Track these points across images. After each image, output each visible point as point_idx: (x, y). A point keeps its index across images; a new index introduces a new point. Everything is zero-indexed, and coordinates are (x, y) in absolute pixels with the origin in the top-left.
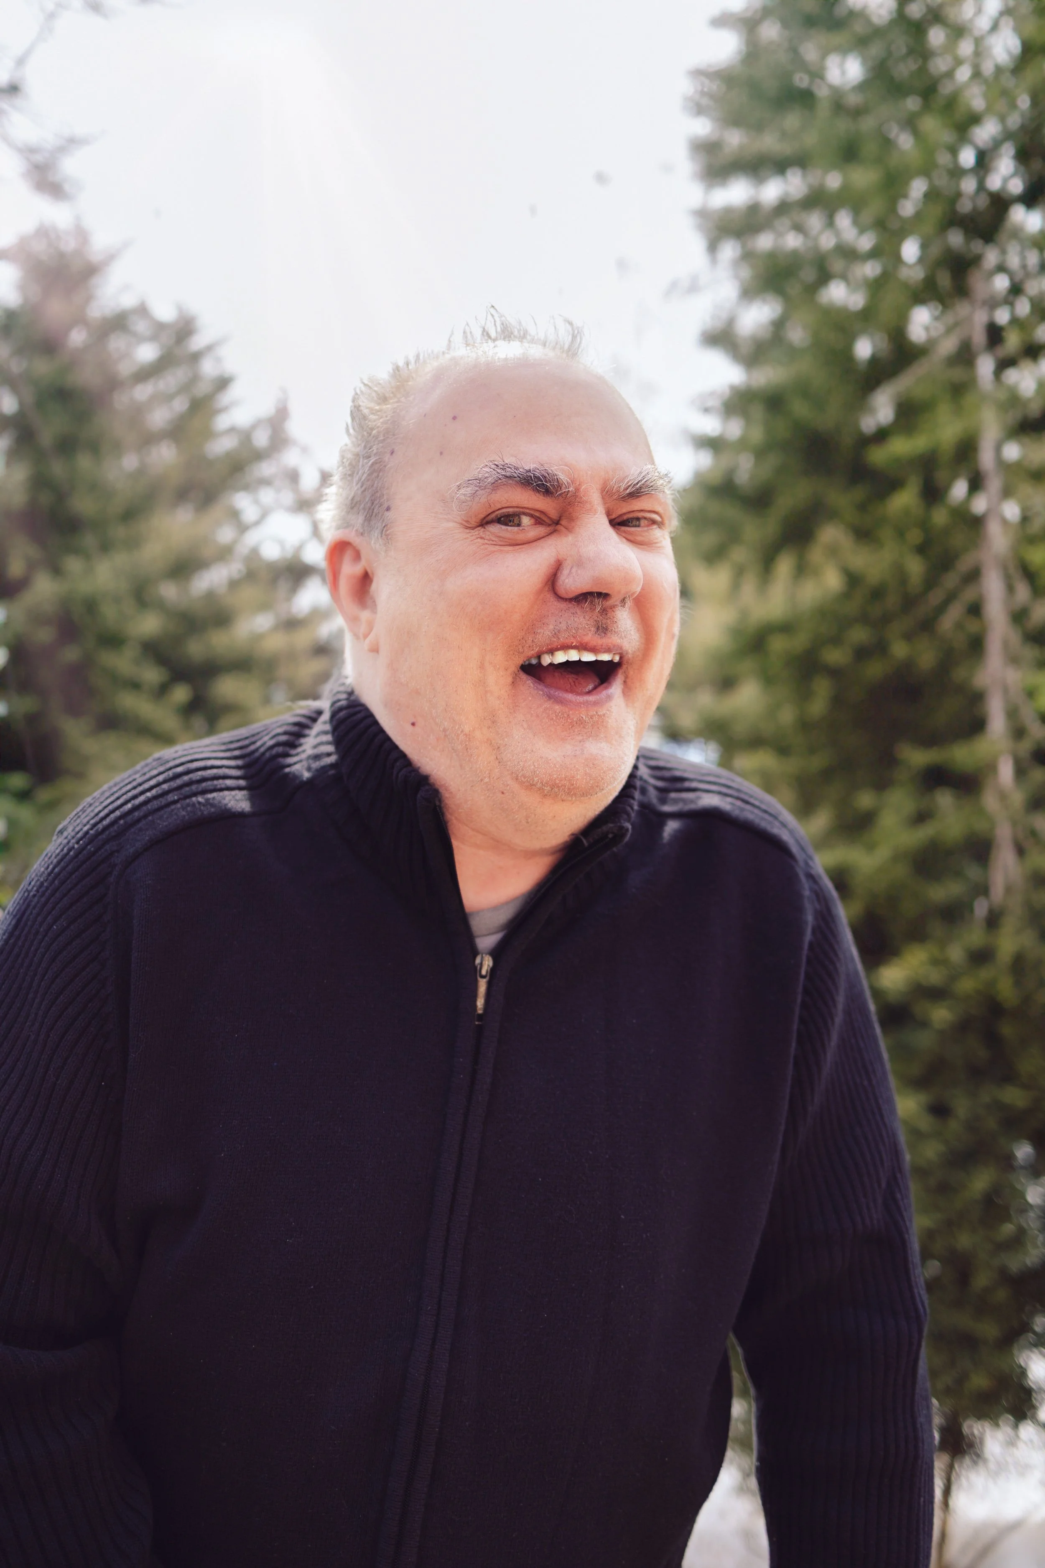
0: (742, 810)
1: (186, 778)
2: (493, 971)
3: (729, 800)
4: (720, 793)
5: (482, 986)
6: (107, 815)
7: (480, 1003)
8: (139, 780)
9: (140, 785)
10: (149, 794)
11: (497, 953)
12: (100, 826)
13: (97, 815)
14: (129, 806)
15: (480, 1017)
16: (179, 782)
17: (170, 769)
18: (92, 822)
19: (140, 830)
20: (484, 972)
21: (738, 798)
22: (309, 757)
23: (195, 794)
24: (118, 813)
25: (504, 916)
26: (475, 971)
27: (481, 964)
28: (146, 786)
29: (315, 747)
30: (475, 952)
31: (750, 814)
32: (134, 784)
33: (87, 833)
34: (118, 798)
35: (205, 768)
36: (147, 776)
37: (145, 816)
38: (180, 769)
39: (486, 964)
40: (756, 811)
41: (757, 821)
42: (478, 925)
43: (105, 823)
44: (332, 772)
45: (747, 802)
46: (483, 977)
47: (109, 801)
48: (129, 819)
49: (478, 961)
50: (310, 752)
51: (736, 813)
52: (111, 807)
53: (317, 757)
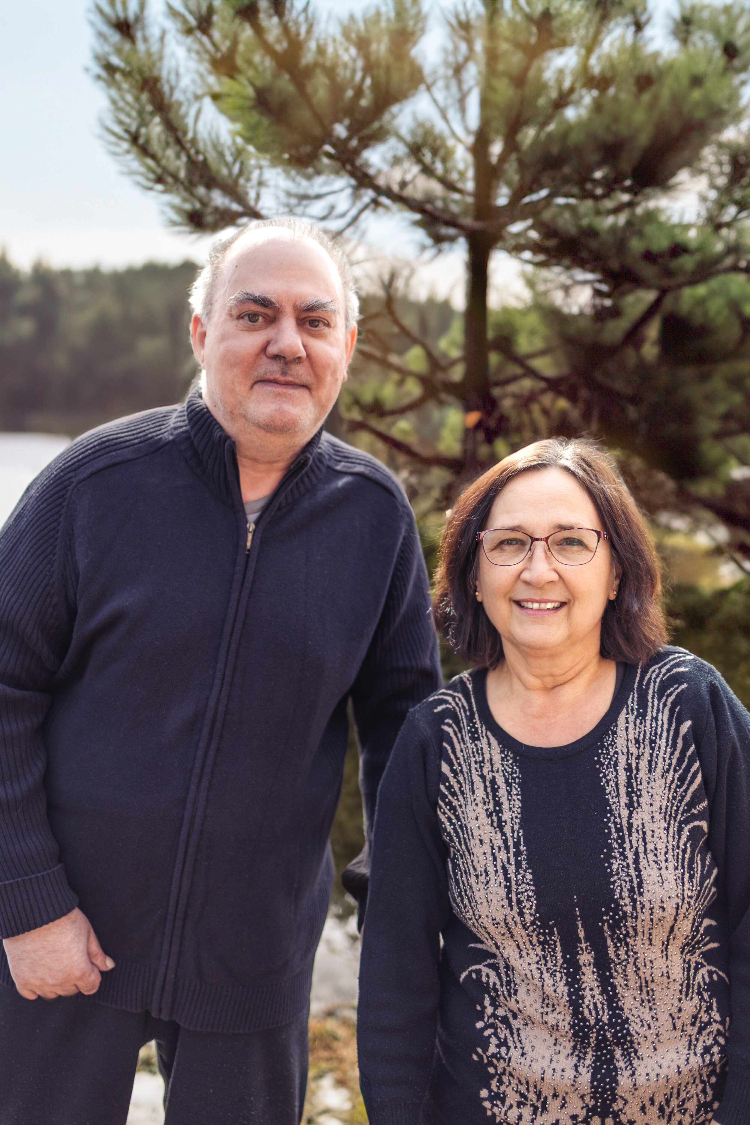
0: (374, 473)
1: (107, 444)
2: (255, 531)
3: (369, 468)
4: (365, 465)
5: (250, 537)
6: (70, 460)
7: (249, 544)
8: (86, 444)
9: (86, 446)
10: (90, 451)
11: (257, 523)
12: (66, 465)
13: (66, 459)
14: (81, 457)
15: (249, 550)
16: (104, 445)
17: (100, 439)
18: (63, 462)
19: (86, 468)
20: (251, 530)
21: (373, 468)
22: (172, 428)
23: (111, 452)
24: (75, 460)
25: (260, 505)
26: (246, 530)
27: (250, 527)
28: (89, 447)
29: (175, 423)
30: (246, 522)
31: (378, 476)
32: (83, 446)
33: (60, 467)
34: (76, 452)
35: (117, 438)
36: (90, 442)
37: (88, 462)
38: (104, 439)
39: (251, 527)
40: (381, 475)
41: (380, 479)
42: (248, 509)
43: (69, 464)
44: (184, 435)
45: (377, 470)
46: (250, 532)
47: (71, 453)
48: (81, 463)
49: (248, 525)
50: (172, 426)
51: (371, 475)
52: (72, 456)
53: (176, 428)
